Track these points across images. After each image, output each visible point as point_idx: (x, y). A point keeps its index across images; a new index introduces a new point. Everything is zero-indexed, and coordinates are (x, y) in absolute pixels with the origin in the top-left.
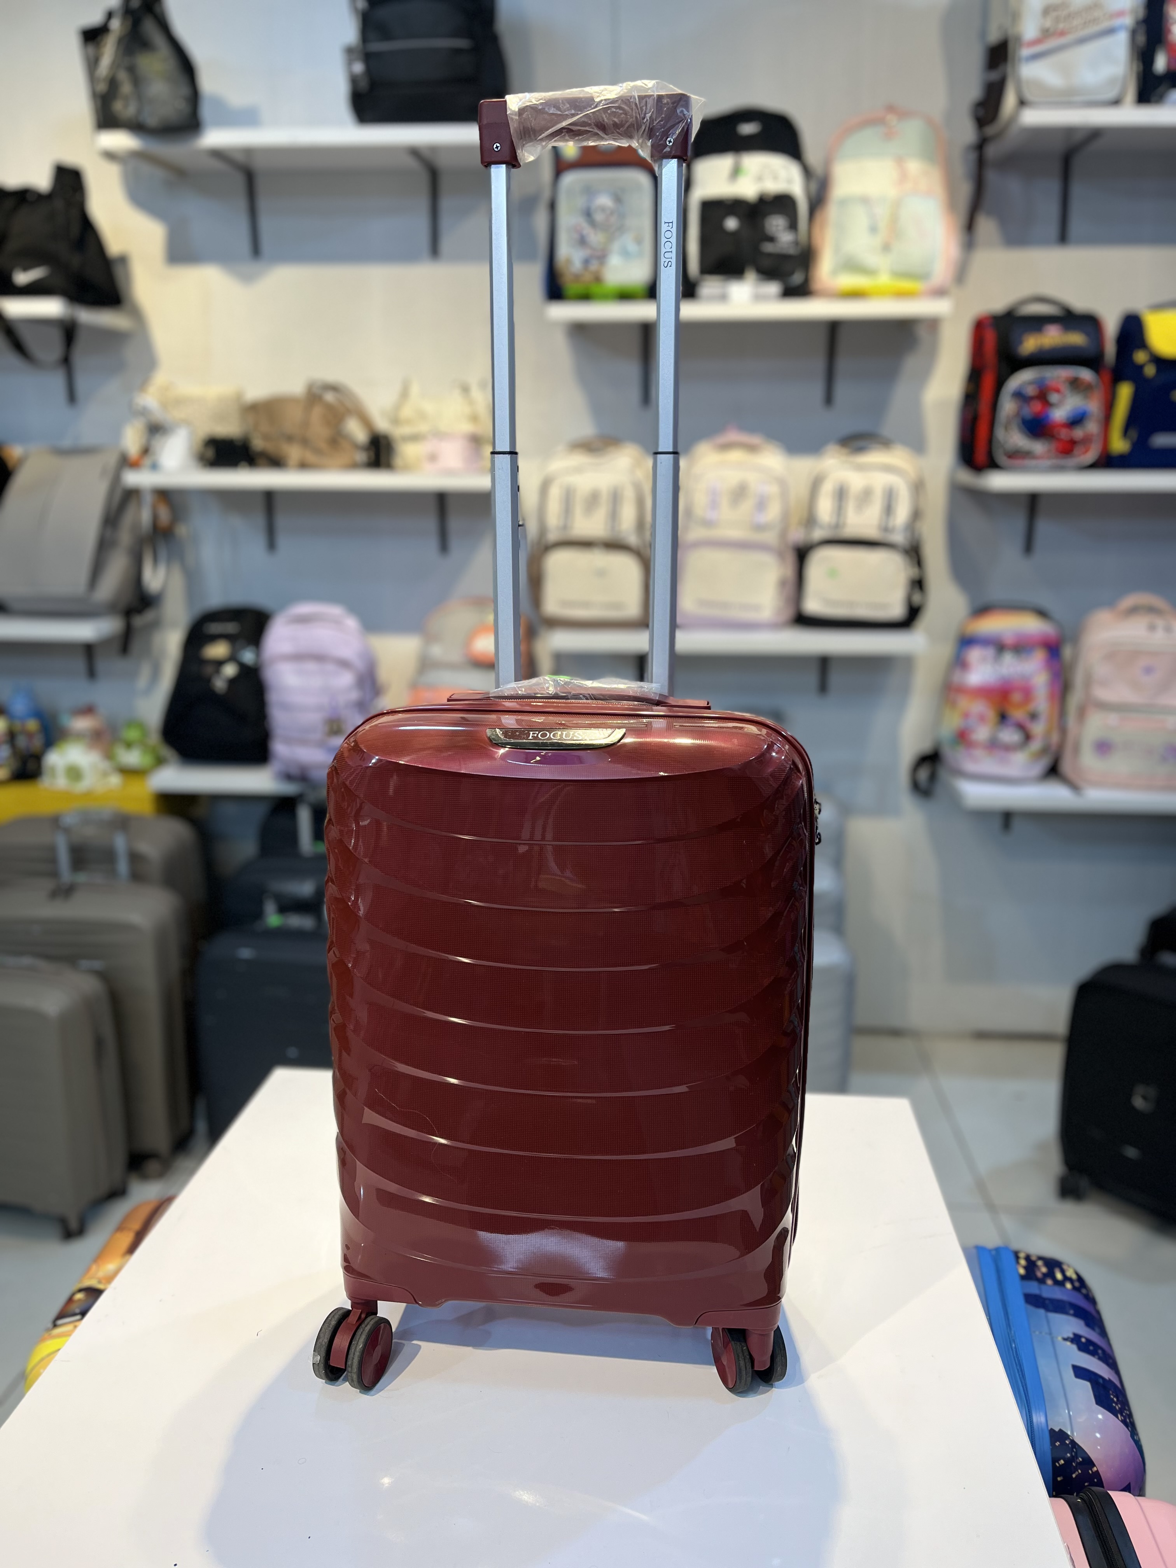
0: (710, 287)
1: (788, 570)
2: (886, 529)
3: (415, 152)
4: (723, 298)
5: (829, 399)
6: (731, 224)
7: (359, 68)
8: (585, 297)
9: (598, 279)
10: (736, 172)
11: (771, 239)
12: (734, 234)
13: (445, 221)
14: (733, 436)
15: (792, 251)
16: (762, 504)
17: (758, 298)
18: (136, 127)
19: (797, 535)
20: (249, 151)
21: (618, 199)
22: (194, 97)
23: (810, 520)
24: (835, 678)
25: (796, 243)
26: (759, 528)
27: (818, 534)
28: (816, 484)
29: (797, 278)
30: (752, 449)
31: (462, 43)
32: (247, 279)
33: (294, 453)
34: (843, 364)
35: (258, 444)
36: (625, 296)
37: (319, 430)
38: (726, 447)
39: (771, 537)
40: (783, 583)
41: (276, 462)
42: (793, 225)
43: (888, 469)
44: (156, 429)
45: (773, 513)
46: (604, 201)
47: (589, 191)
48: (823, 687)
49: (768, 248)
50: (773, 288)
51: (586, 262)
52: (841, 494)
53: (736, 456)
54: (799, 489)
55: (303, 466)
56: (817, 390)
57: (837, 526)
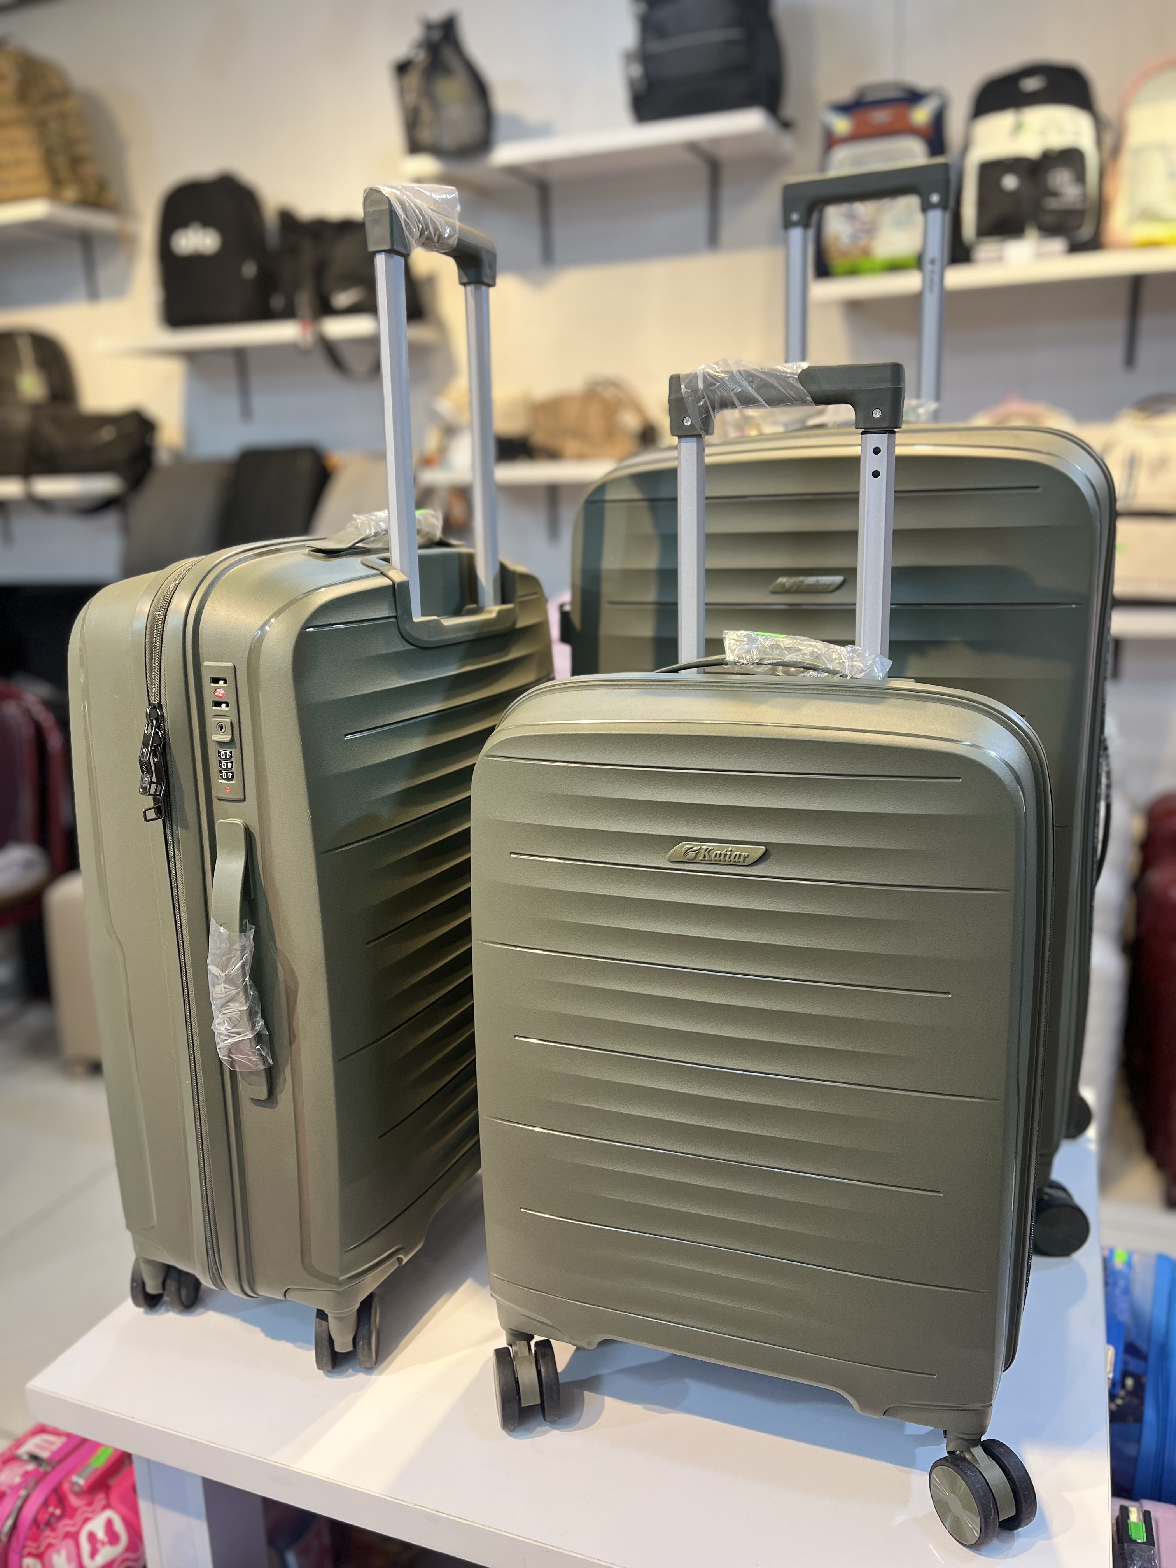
0: (986, 250)
3: (693, 147)
4: (999, 259)
5: (1130, 360)
6: (1010, 182)
7: (637, 71)
8: (853, 272)
9: (866, 252)
10: (1018, 128)
11: (1055, 194)
12: (1013, 194)
13: (726, 212)
14: (1015, 406)
15: (1079, 206)
18: (436, 151)
20: (544, 164)
22: (488, 118)
24: (1129, 665)
25: (1084, 196)
31: (734, 33)
32: (538, 284)
33: (571, 446)
34: (1148, 323)
35: (539, 438)
36: (894, 267)
37: (595, 424)
41: (553, 455)
42: (1080, 177)
44: (450, 431)
48: (1115, 672)
49: (1052, 204)
50: (1057, 245)
51: (854, 237)
52: (1133, 462)
55: (581, 457)
56: (1116, 352)
57: (1126, 496)
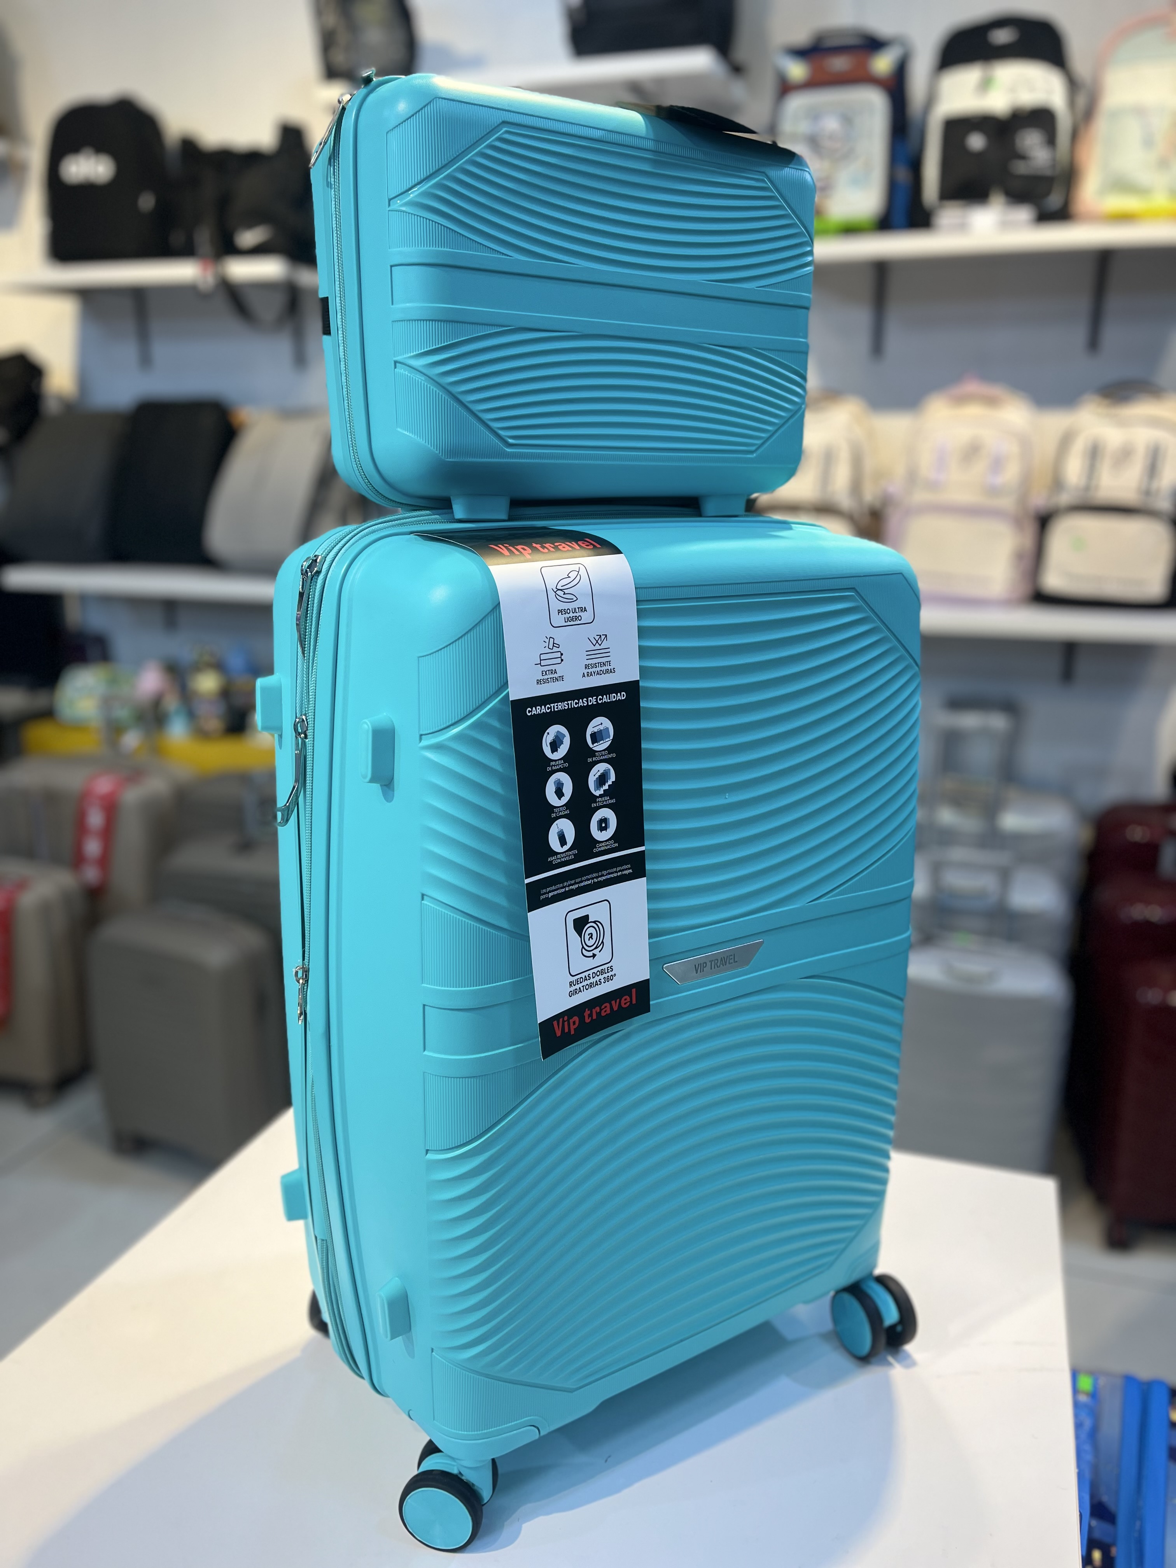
0: (948, 215)
1: (1027, 540)
2: (1148, 493)
5: (1094, 343)
9: (820, 214)
10: (986, 83)
11: (1023, 157)
12: (979, 155)
14: (972, 387)
15: (1048, 173)
16: (997, 464)
17: (1005, 225)
18: (351, 78)
19: (1039, 500)
21: (847, 120)
22: (411, 45)
23: (1057, 483)
24: (1083, 666)
25: (1055, 161)
26: (993, 491)
27: (1065, 499)
28: (1066, 441)
29: (1054, 200)
30: (991, 402)
34: (1114, 303)
36: (850, 230)
38: (961, 400)
39: (1007, 503)
40: (1019, 556)
42: (1051, 140)
43: (1155, 422)
45: (1011, 474)
46: (831, 124)
47: (815, 115)
48: (1067, 674)
49: (1020, 168)
50: (1023, 214)
52: (1094, 453)
53: (974, 411)
54: (1046, 447)
56: (1079, 334)
57: (1087, 488)
